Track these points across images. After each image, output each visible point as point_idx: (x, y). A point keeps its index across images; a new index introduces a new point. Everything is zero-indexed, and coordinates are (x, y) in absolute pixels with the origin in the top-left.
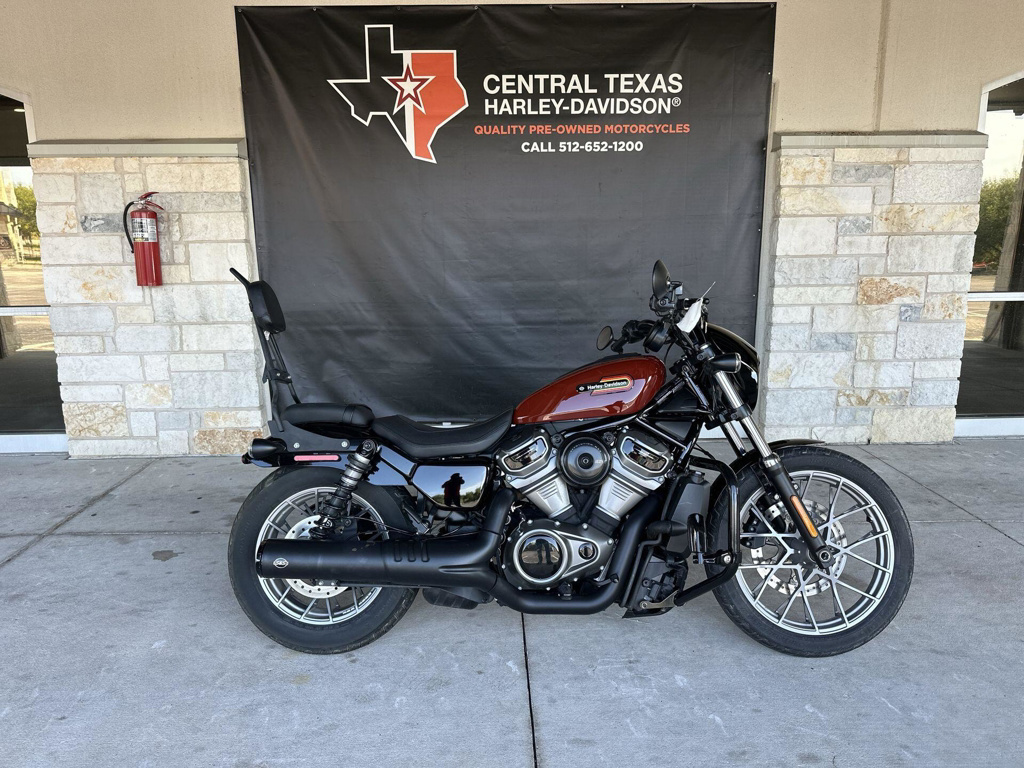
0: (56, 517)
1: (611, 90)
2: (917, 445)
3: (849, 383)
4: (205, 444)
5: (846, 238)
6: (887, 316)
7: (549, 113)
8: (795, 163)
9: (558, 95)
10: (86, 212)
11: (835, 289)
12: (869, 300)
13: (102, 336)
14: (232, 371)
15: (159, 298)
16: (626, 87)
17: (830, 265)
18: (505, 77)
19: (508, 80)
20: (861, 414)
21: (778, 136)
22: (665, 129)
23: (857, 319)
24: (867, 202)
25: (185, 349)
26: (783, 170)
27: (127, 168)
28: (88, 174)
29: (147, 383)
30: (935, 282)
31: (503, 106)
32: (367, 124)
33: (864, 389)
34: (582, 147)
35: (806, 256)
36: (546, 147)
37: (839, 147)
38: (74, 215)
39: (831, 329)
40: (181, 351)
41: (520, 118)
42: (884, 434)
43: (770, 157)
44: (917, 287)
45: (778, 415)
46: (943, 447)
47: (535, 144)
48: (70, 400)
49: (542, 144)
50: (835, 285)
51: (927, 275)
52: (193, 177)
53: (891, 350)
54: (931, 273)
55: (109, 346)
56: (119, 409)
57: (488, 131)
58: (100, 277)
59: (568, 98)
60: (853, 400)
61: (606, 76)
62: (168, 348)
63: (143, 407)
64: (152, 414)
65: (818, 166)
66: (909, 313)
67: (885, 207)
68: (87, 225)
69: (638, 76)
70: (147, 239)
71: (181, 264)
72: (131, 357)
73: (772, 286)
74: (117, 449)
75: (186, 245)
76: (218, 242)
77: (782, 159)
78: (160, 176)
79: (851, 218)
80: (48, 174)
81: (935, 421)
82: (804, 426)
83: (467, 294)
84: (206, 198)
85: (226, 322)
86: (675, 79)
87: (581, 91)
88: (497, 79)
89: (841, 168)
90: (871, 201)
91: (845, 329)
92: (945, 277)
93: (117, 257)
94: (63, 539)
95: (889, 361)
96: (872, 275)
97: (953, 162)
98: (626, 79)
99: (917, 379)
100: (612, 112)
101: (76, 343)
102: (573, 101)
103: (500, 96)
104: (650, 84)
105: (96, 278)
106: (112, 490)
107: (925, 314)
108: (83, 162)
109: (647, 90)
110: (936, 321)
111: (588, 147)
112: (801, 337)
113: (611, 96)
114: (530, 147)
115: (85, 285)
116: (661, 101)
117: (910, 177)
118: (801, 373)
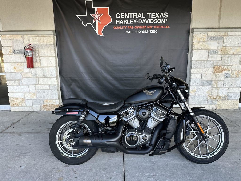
0: (4, 128)
1: (149, 17)
2: (229, 110)
3: (211, 94)
4: (45, 108)
5: (211, 56)
6: (221, 76)
7: (133, 23)
8: (197, 36)
9: (135, 18)
10: (15, 49)
11: (208, 69)
12: (217, 72)
13: (19, 80)
14: (51, 90)
15: (33, 71)
16: (153, 16)
17: (206, 63)
18: (121, 14)
19: (122, 15)
20: (214, 102)
21: (193, 29)
22: (163, 27)
23: (213, 77)
24: (216, 46)
25: (40, 84)
26: (194, 37)
27: (25, 38)
28: (15, 39)
29: (30, 93)
30: (234, 67)
31: (121, 21)
32: (86, 26)
33: (215, 95)
34: (141, 32)
35: (200, 60)
36: (132, 32)
37: (209, 32)
38: (12, 50)
39: (206, 80)
40: (39, 84)
41: (125, 24)
42: (220, 107)
43: (191, 34)
44: (229, 69)
45: (192, 102)
46: (236, 110)
47: (129, 31)
48: (11, 97)
49: (131, 31)
50: (208, 68)
51: (232, 65)
52: (41, 40)
53: (222, 85)
54: (233, 65)
55: (21, 83)
56: (23, 99)
57: (117, 28)
58: (18, 65)
59: (138, 19)
60: (212, 98)
61: (148, 13)
62: (35, 84)
63: (29, 98)
64: (31, 100)
65: (203, 37)
66: (227, 75)
67: (221, 48)
68: (15, 52)
69: (156, 13)
70: (29, 56)
71: (38, 62)
72: (26, 86)
73: (191, 68)
74: (23, 109)
75: (40, 57)
76: (48, 56)
77: (194, 35)
78: (33, 40)
79: (212, 50)
80: (5, 39)
81: (234, 104)
82: (199, 105)
83: (111, 70)
84: (45, 45)
85: (50, 77)
86: (166, 14)
87: (141, 17)
88: (119, 14)
89: (209, 37)
90: (217, 46)
91: (210, 79)
92: (237, 66)
93: (22, 60)
94: (4, 134)
95: (222, 88)
96: (218, 65)
97: (239, 36)
98: (153, 14)
99: (229, 93)
100: (149, 23)
101: (12, 82)
102: (139, 20)
103: (120, 19)
104: (159, 15)
105: (17, 66)
106: (20, 120)
107: (231, 76)
108: (14, 36)
109: (158, 17)
110: (234, 77)
111: (143, 32)
112: (198, 81)
113: (149, 19)
114: (128, 32)
115: (14, 68)
116: (162, 20)
117: (228, 40)
118: (198, 90)
